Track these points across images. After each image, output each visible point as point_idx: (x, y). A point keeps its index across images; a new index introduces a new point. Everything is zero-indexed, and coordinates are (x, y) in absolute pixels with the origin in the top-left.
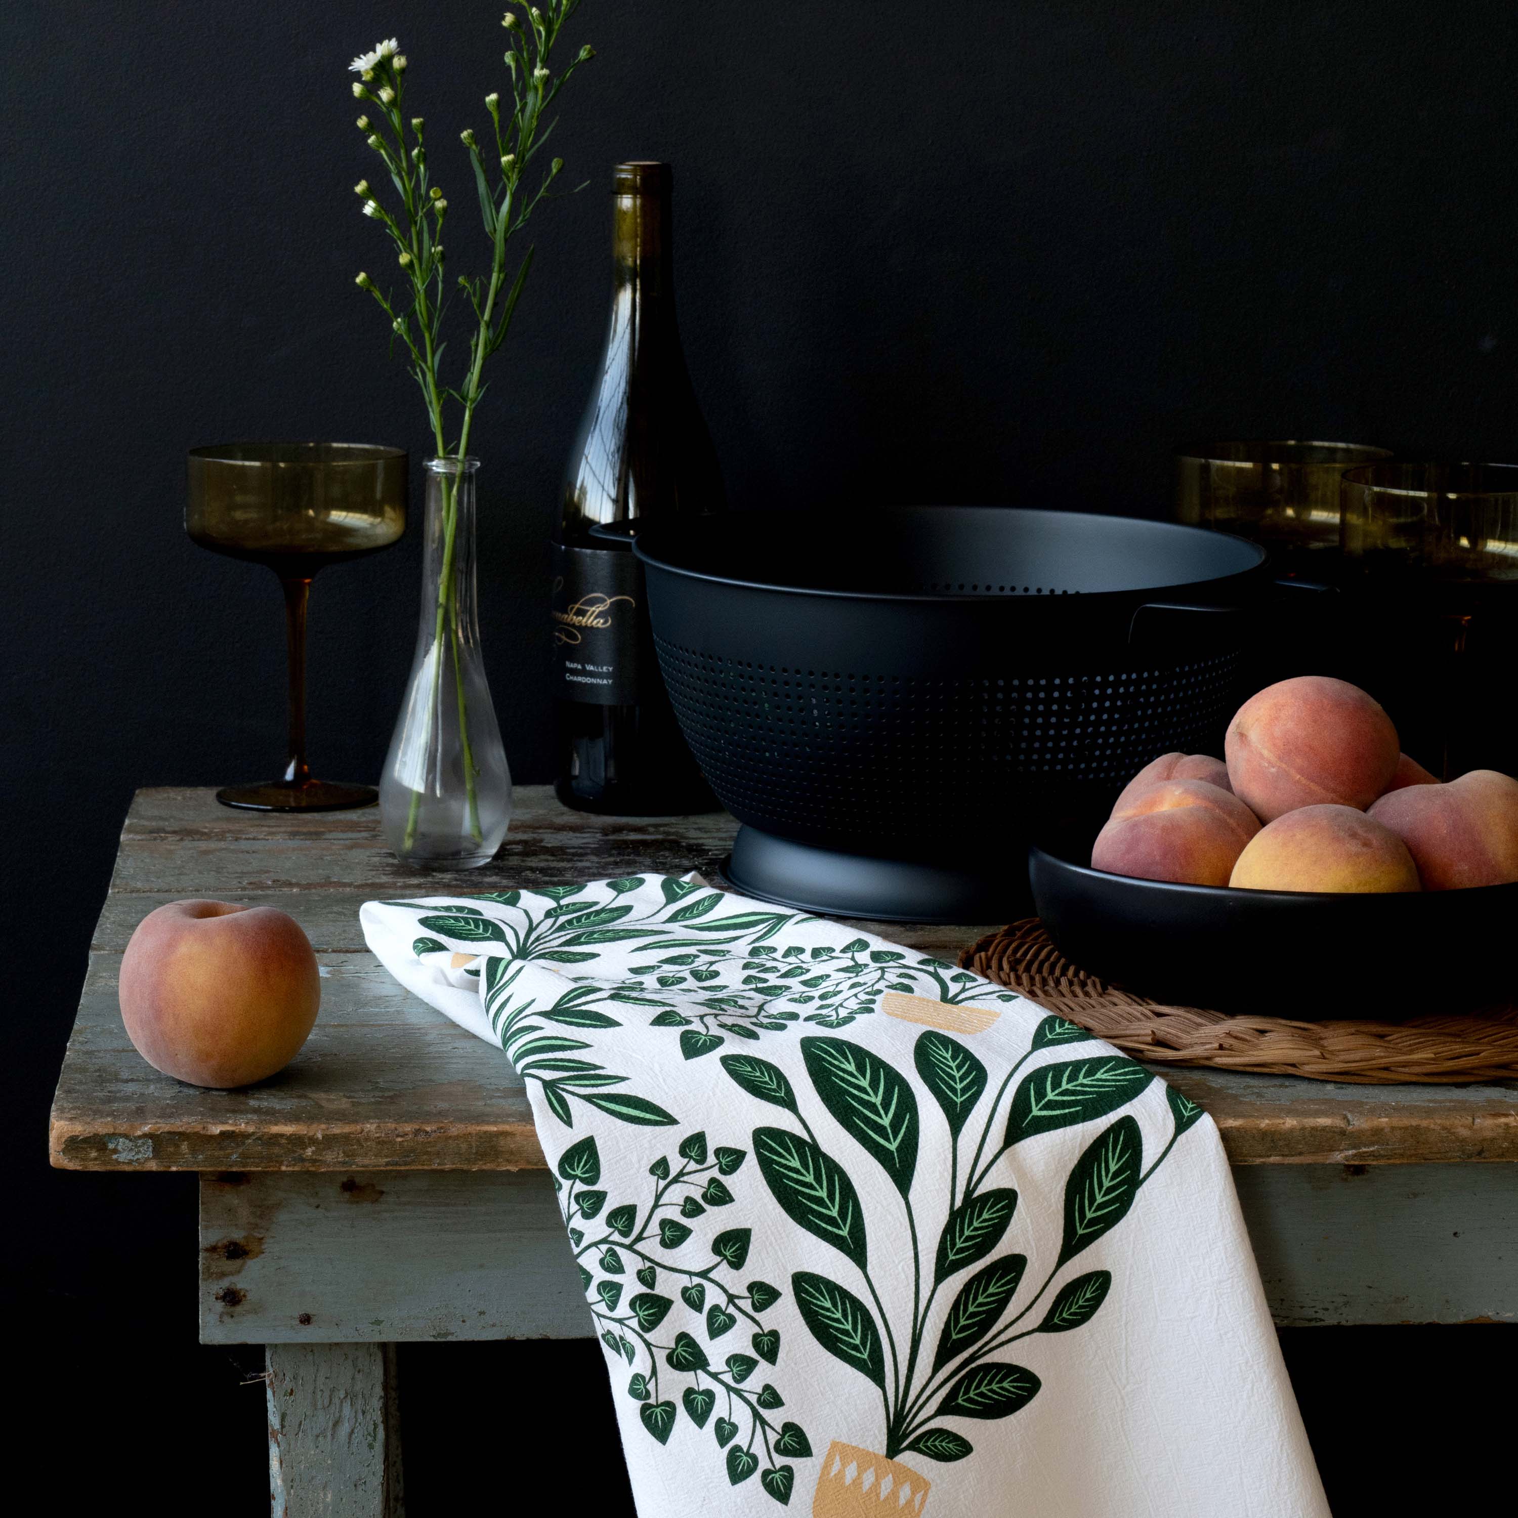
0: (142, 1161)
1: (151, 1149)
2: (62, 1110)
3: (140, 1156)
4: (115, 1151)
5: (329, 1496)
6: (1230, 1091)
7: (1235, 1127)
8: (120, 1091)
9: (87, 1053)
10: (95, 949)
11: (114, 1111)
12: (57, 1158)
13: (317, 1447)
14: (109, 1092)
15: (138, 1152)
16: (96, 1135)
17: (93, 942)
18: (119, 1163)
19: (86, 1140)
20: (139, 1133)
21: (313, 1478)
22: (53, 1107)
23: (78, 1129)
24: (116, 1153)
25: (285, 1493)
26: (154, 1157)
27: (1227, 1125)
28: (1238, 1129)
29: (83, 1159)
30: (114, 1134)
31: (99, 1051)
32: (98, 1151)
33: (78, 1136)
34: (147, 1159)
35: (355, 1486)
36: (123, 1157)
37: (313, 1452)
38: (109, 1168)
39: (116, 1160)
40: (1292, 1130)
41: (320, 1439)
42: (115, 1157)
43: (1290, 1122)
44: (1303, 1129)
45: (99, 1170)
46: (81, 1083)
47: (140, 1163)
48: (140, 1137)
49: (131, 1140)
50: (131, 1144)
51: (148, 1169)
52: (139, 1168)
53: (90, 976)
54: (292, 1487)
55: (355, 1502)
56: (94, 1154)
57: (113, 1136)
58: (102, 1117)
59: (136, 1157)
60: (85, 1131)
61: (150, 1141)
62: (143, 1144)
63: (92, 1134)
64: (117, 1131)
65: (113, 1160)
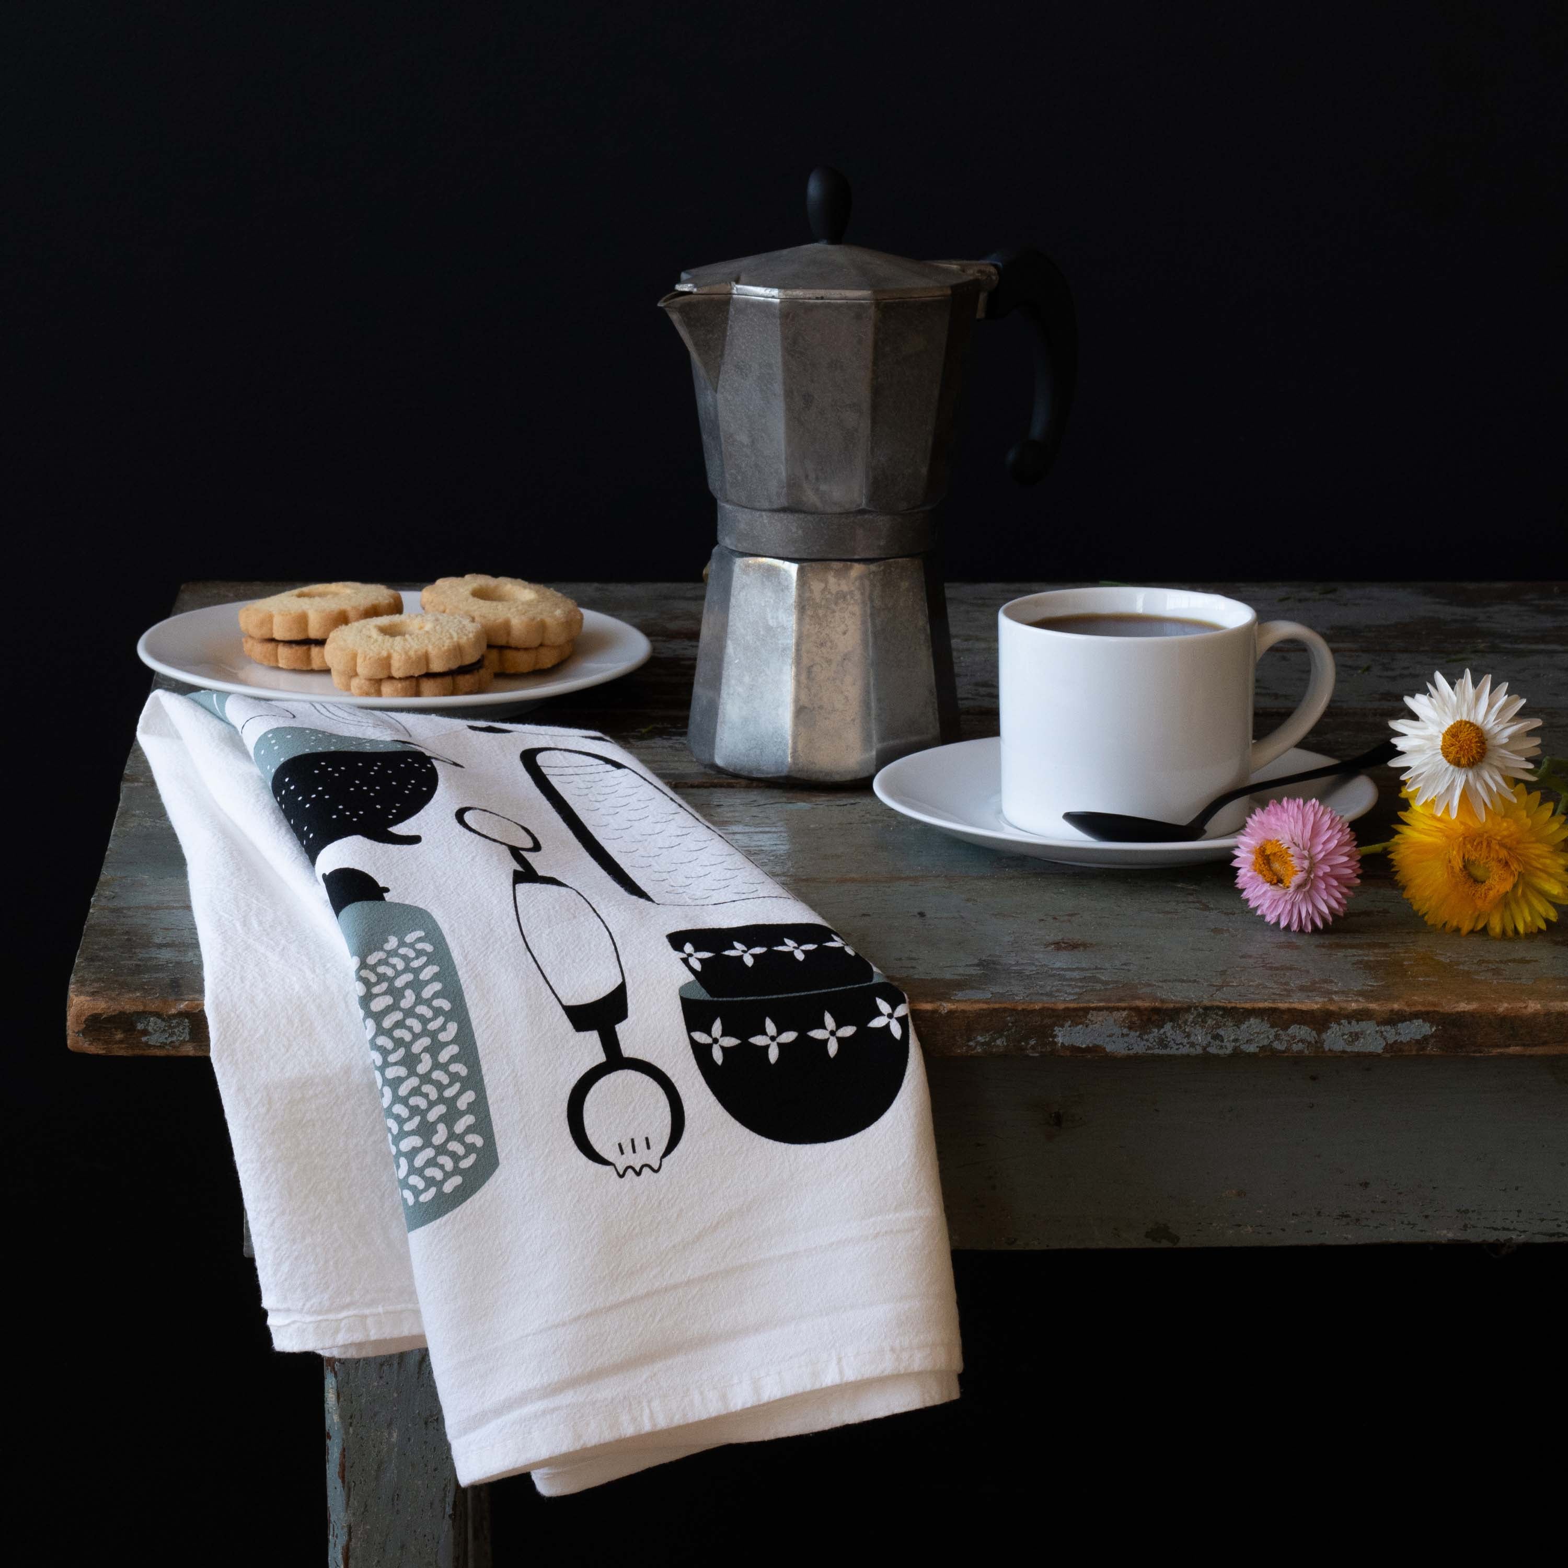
0: (177, 1044)
1: (187, 1030)
2: (82, 982)
3: (174, 1039)
4: (145, 1032)
5: (395, 1435)
6: (1461, 967)
7: (1468, 1012)
8: (151, 959)
9: (113, 911)
10: (128, 780)
11: (145, 984)
12: (74, 1039)
13: (381, 1377)
14: (139, 960)
15: (171, 1035)
16: (122, 1014)
17: (126, 772)
18: (150, 1046)
19: (110, 1019)
20: (174, 1011)
21: (375, 1415)
22: (73, 978)
23: (101, 1006)
24: (146, 1035)
25: (342, 1431)
26: (192, 1041)
27: (1459, 1009)
28: (1472, 1014)
29: (106, 1042)
30: (144, 1012)
31: (129, 908)
32: (124, 1032)
33: (101, 1015)
34: (183, 1042)
35: (426, 1423)
36: (155, 1039)
37: (376, 1384)
38: (138, 1052)
39: (146, 1043)
40: (1535, 1015)
41: (385, 1368)
42: (144, 1039)
43: (1534, 1006)
44: (1548, 1014)
45: (125, 1054)
46: (106, 948)
47: (174, 1047)
48: (174, 1016)
49: (163, 1020)
50: (164, 1024)
51: (185, 1054)
52: (173, 1052)
53: (122, 814)
54: (351, 1424)
55: (426, 1442)
56: (119, 1036)
57: (143, 1015)
58: (130, 991)
59: (170, 1040)
60: (109, 1008)
61: (186, 1020)
62: (178, 1024)
63: (117, 1012)
64: (147, 1009)
65: (142, 1043)
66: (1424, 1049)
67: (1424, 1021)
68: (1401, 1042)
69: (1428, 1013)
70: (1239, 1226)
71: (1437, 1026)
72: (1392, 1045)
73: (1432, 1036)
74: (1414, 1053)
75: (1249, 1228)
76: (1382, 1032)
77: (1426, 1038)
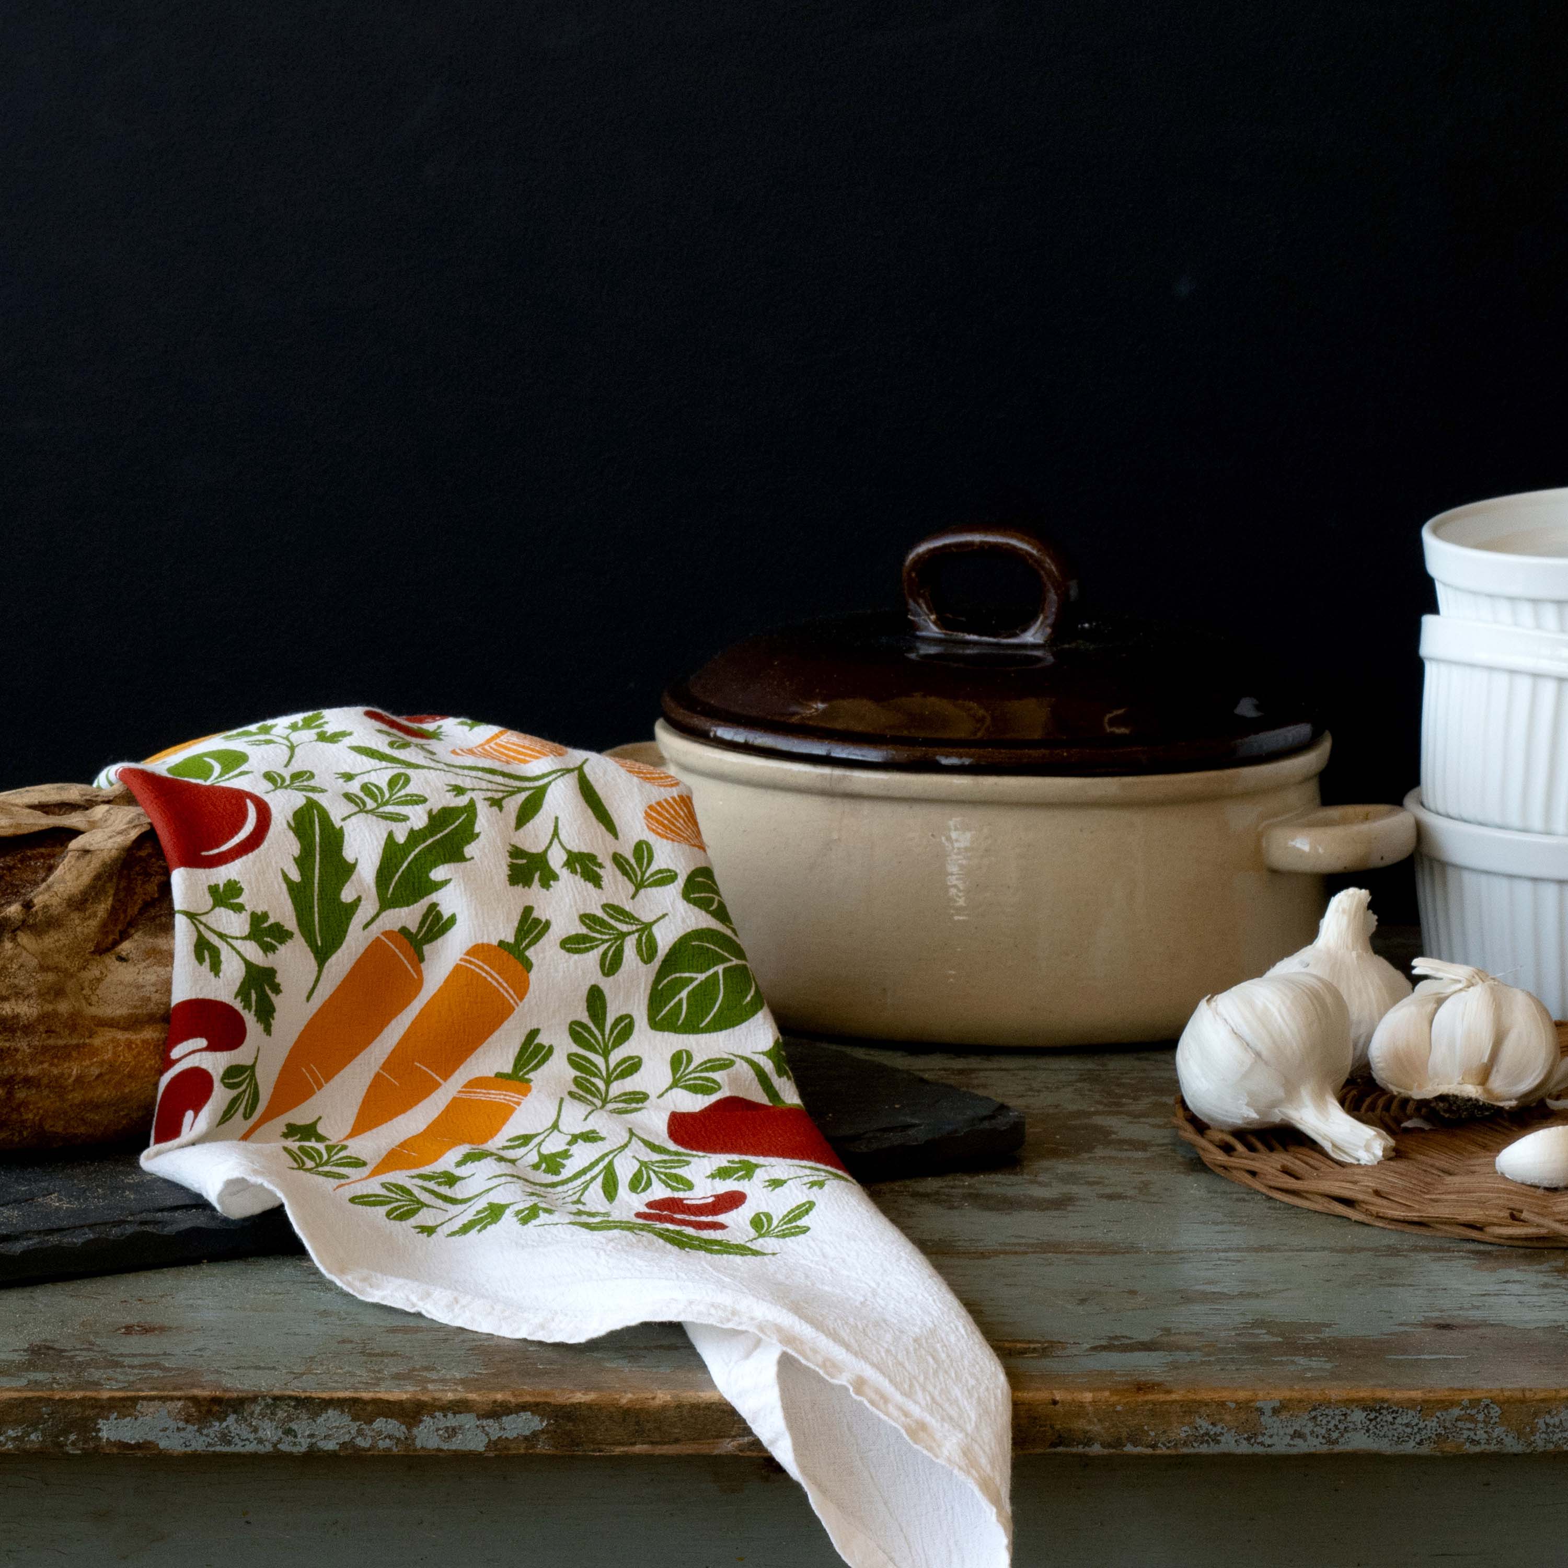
66: (534, 1447)
67: (533, 1413)
68: (506, 1438)
69: (537, 1404)
71: (549, 1420)
72: (495, 1443)
73: (542, 1431)
74: (522, 1451)
76: (483, 1427)
77: (535, 1435)
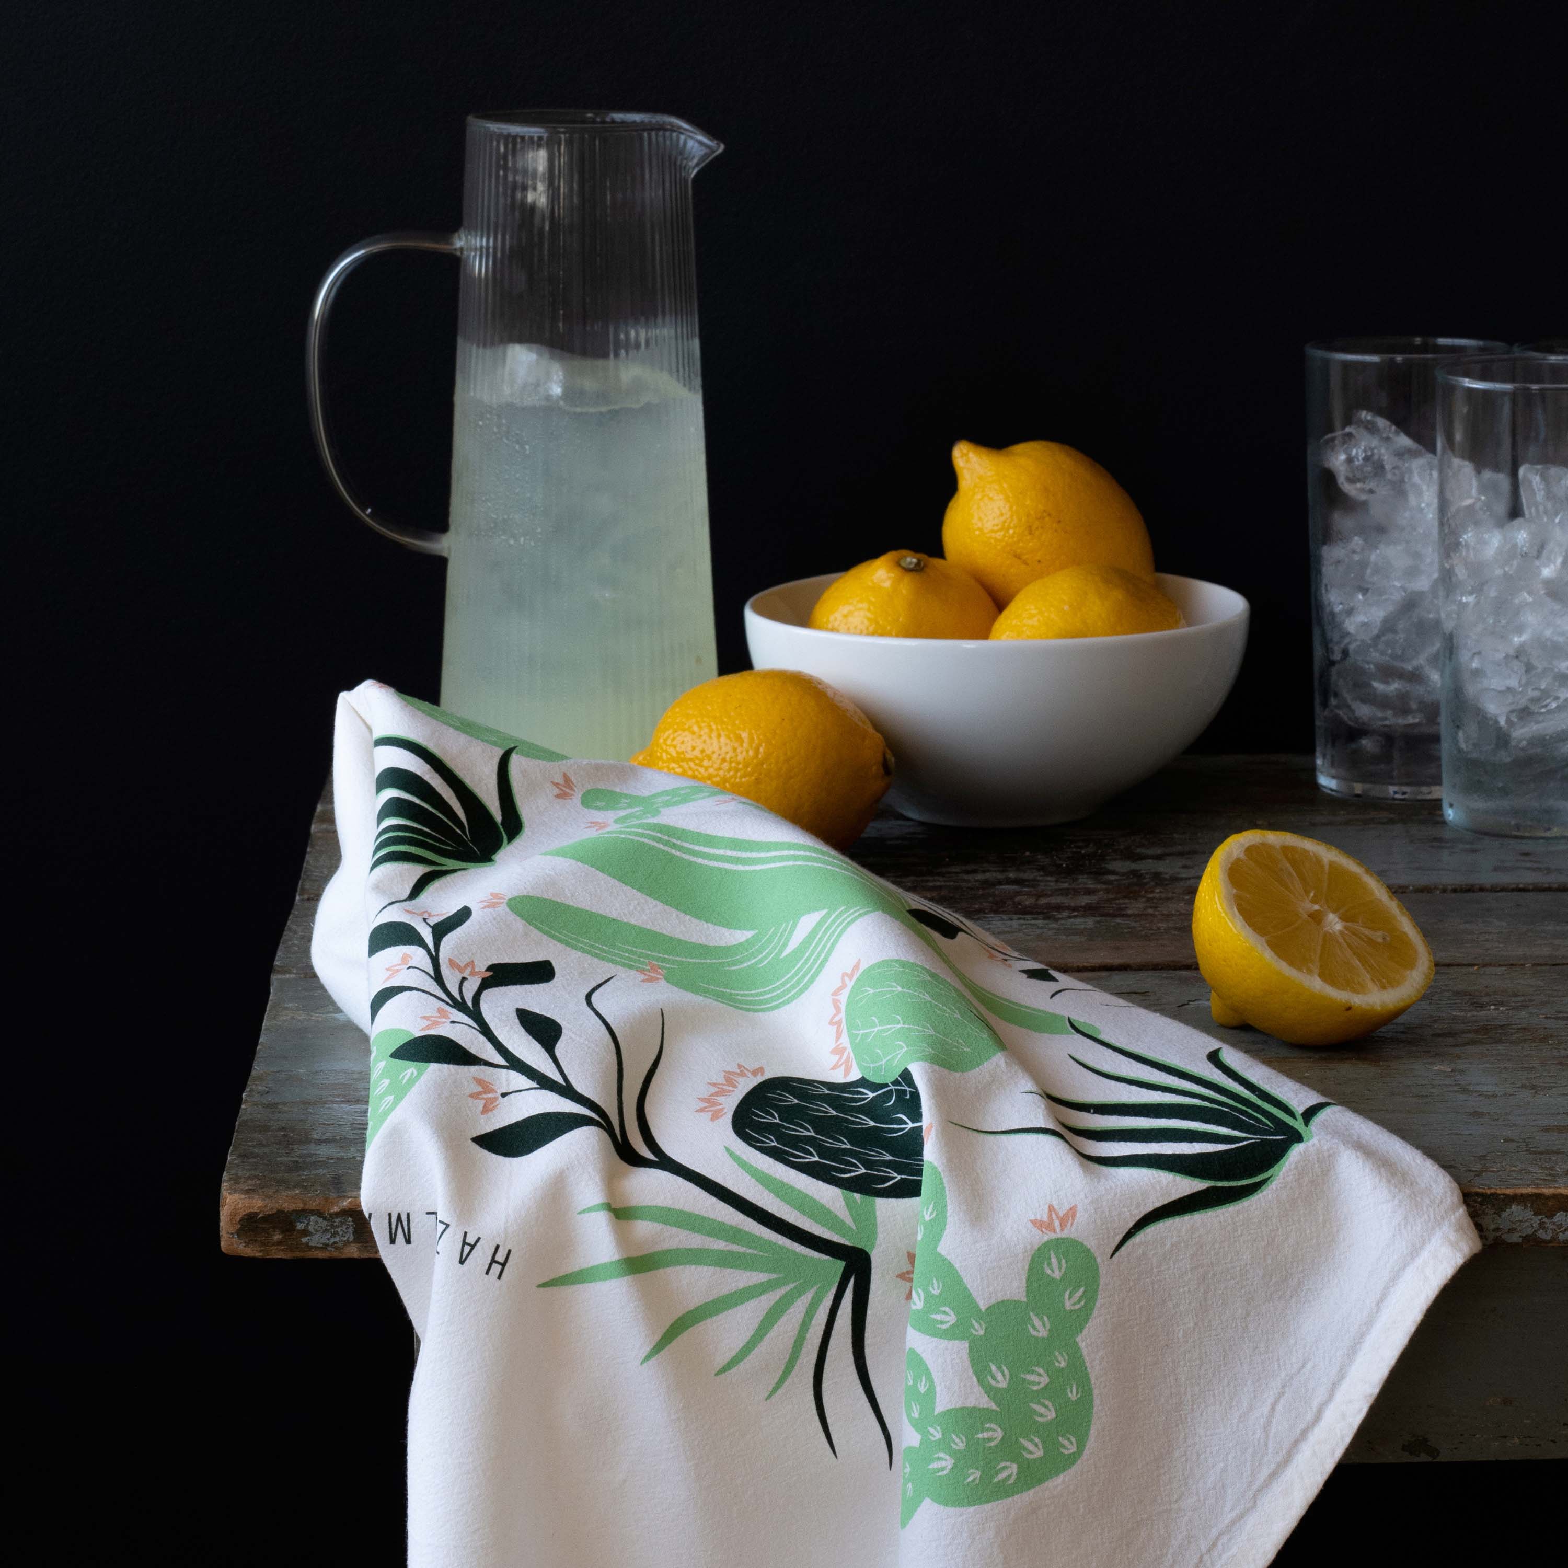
0: (340, 1245)
1: (351, 1230)
2: (235, 1180)
3: (337, 1239)
4: (305, 1233)
8: (310, 1155)
9: (268, 1106)
11: (304, 1180)
12: (229, 1241)
14: (298, 1156)
15: (334, 1235)
16: (280, 1212)
17: (277, 963)
18: (311, 1248)
19: (267, 1219)
20: (336, 1209)
22: (225, 1176)
23: (257, 1204)
24: (306, 1235)
26: (356, 1241)
29: (263, 1244)
30: (304, 1211)
31: (284, 1104)
32: (282, 1232)
33: (257, 1214)
34: (347, 1243)
36: (315, 1240)
38: (297, 1254)
39: (307, 1244)
42: (304, 1240)
45: (284, 1256)
46: (260, 1144)
47: (337, 1249)
48: (337, 1214)
49: (325, 1219)
50: (325, 1223)
51: (348, 1256)
52: (336, 1254)
53: (273, 1005)
56: (277, 1237)
57: (303, 1213)
58: (288, 1189)
59: (332, 1241)
60: (266, 1206)
61: (350, 1219)
62: (342, 1223)
63: (275, 1211)
64: (307, 1207)
65: (302, 1244)
70: (1505, 1437)
75: (1516, 1440)
